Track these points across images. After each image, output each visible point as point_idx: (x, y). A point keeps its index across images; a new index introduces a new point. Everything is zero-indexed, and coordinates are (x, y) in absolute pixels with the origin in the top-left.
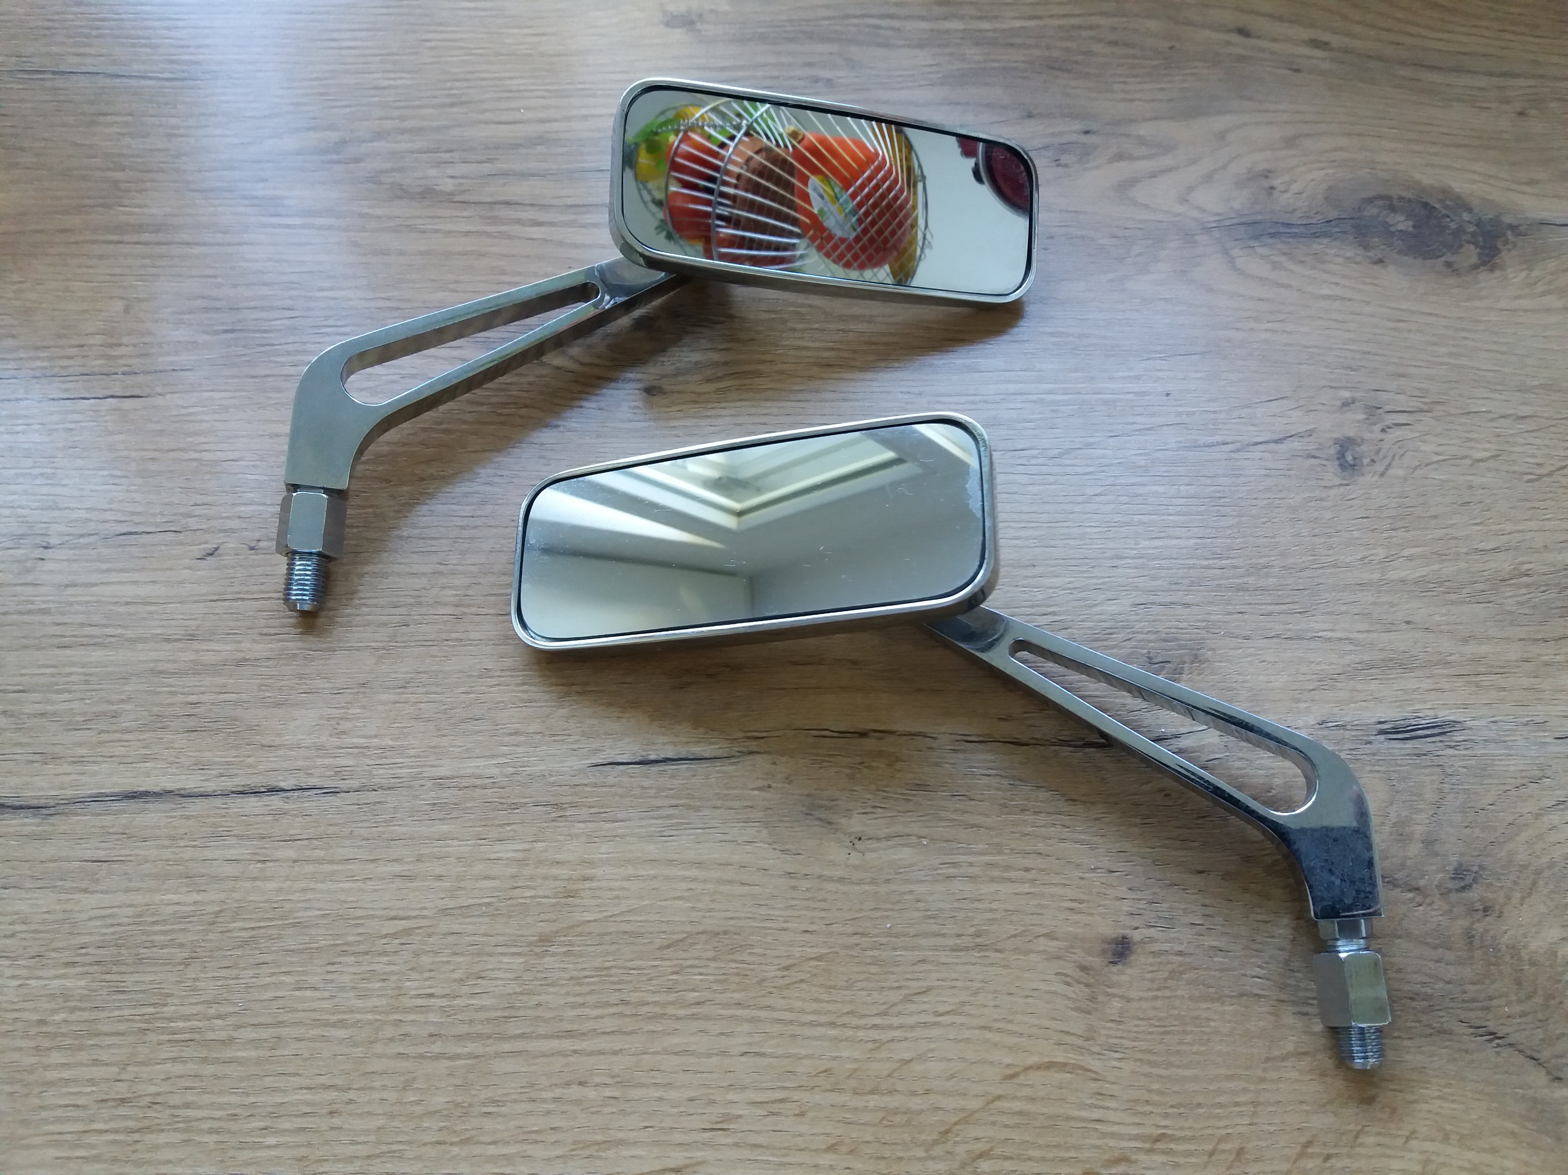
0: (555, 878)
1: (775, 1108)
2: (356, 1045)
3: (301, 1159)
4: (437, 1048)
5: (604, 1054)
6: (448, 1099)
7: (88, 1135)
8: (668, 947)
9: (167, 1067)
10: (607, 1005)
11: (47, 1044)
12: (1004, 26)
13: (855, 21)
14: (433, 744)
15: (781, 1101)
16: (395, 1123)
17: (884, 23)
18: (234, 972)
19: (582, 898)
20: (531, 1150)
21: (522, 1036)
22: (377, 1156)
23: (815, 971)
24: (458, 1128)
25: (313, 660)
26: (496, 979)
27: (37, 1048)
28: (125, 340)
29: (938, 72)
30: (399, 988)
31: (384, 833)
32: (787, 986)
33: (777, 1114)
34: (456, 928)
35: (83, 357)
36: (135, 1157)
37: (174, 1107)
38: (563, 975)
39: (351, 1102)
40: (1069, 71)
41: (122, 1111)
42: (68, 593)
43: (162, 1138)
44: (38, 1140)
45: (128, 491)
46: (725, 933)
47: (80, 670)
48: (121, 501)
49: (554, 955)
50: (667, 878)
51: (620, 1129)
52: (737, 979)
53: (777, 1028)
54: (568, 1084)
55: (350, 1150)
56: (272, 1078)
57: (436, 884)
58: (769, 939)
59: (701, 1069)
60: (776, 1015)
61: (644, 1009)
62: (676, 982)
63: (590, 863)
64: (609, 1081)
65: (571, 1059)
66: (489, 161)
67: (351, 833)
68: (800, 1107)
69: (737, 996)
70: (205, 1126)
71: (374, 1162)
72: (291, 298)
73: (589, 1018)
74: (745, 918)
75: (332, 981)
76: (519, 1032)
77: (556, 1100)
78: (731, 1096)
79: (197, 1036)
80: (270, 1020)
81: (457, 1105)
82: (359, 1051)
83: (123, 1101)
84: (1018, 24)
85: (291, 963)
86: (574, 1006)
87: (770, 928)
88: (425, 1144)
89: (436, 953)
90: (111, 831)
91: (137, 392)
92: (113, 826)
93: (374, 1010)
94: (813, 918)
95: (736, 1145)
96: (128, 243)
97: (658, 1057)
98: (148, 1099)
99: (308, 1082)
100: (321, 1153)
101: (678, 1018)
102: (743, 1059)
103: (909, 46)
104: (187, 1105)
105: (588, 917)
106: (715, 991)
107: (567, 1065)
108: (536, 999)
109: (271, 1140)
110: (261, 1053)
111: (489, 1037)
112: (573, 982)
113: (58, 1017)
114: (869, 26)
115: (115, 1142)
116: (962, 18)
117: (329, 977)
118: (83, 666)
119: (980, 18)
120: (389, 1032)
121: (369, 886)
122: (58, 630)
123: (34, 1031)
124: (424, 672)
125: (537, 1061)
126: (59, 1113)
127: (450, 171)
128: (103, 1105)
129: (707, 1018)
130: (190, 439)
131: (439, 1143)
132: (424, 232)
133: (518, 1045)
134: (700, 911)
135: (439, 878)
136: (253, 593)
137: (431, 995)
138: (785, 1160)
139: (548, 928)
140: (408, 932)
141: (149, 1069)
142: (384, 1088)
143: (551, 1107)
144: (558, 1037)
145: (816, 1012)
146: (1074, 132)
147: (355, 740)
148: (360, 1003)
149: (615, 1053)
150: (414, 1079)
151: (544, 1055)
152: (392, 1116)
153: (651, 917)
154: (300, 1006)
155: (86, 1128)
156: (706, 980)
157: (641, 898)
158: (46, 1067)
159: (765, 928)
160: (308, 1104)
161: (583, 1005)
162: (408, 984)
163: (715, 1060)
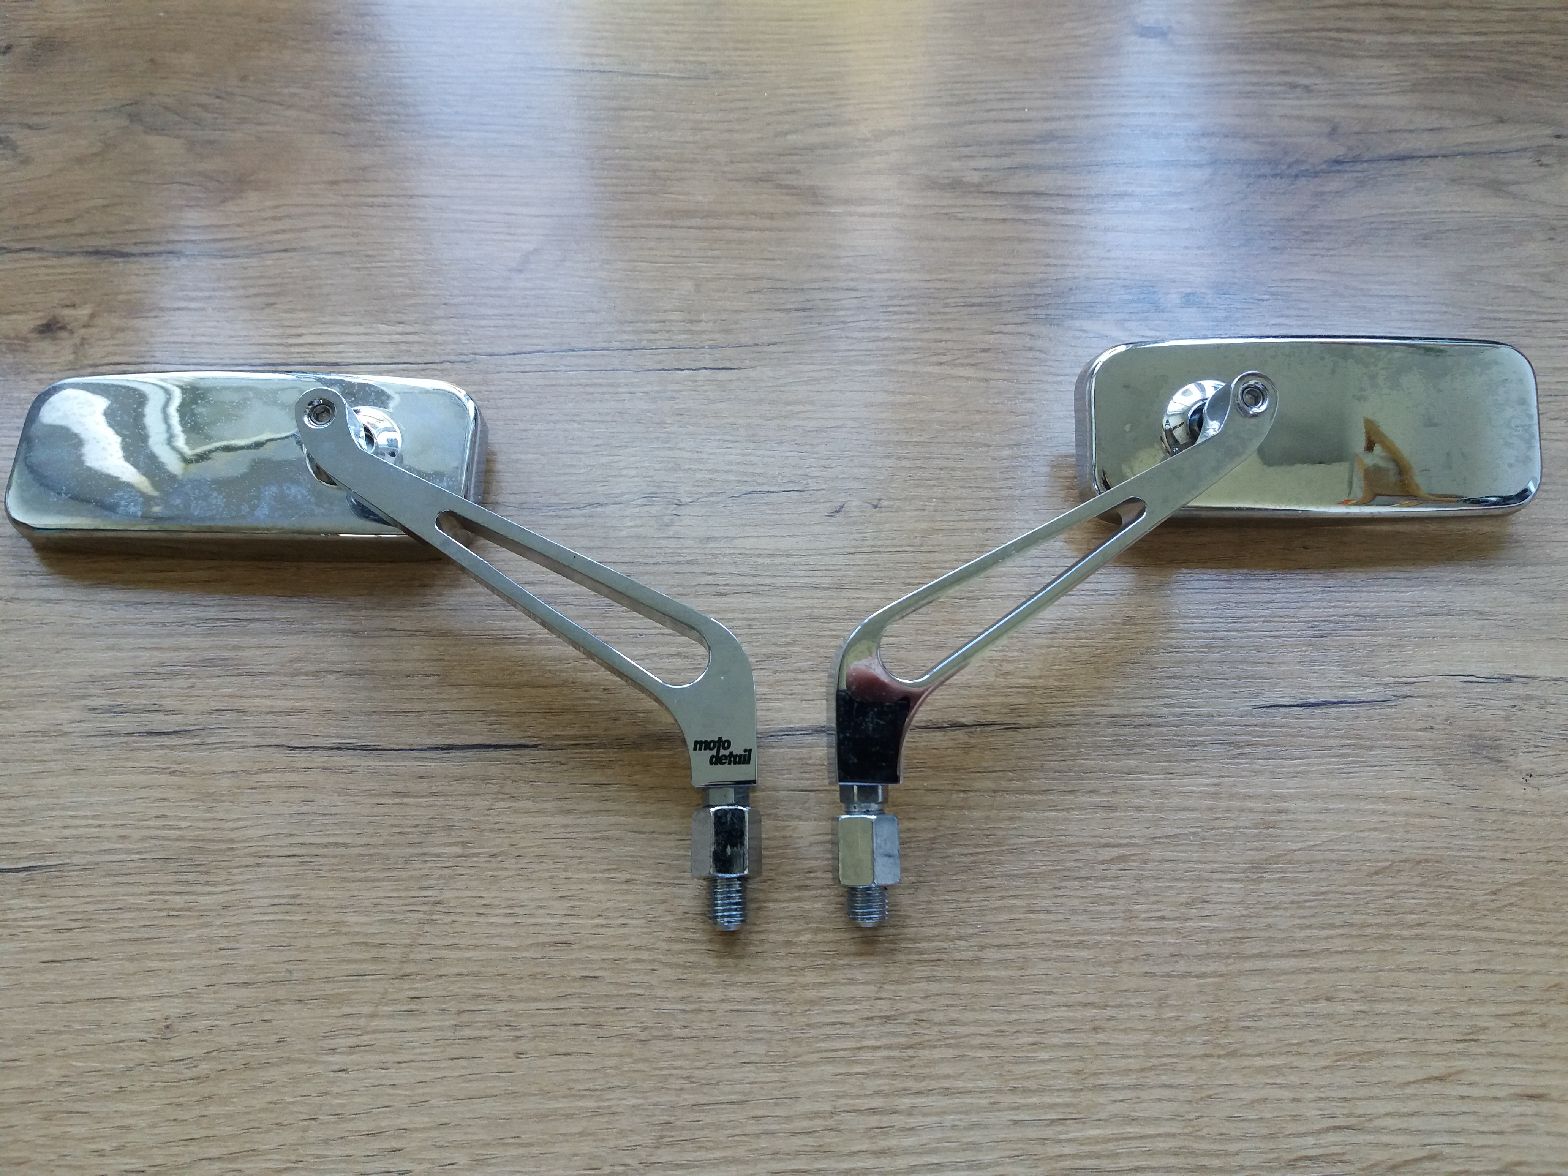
0: (1251, 811)
1: (1518, 1019)
2: (1102, 964)
3: (1077, 1073)
4: (1181, 967)
5: (1342, 971)
6: (1204, 1015)
7: (861, 1051)
8: (1376, 873)
9: (923, 985)
10: (1332, 926)
11: (800, 964)
12: (1456, 41)
13: (1315, 34)
14: (1097, 685)
15: (1521, 1013)
16: (1160, 1038)
17: (1343, 36)
18: (965, 896)
19: (1281, 829)
20: (1296, 1061)
21: (1260, 956)
22: (1150, 1069)
23: (1521, 896)
24: (1222, 1041)
25: (961, 607)
26: (1221, 903)
27: (790, 968)
28: (704, 317)
29: (1406, 81)
30: (1129, 911)
31: (1074, 766)
32: (1499, 909)
33: (1521, 1026)
34: (1169, 855)
35: (668, 332)
36: (914, 1071)
37: (940, 1024)
38: (1283, 898)
39: (1111, 1018)
40: (1526, 82)
41: (889, 1028)
42: (710, 546)
43: (937, 1054)
44: (815, 1057)
45: (744, 455)
46: (1427, 861)
47: (741, 616)
48: (739, 463)
49: (1269, 881)
50: (1357, 811)
51: (1376, 1041)
52: (1450, 903)
53: (1499, 947)
54: (1316, 1000)
55: (1122, 1063)
56: (1028, 997)
57: (1137, 815)
58: (1470, 866)
59: (1438, 985)
60: (1495, 935)
61: (1369, 931)
62: (1393, 906)
63: (1281, 798)
64: (1355, 996)
65: (1313, 976)
66: (1006, 155)
67: (1042, 766)
68: (1540, 1018)
69: (1455, 918)
70: (977, 1041)
71: (1147, 1074)
72: (852, 280)
73: (1319, 939)
74: (1442, 848)
75: (1062, 904)
76: (1255, 951)
77: (1308, 1014)
78: (1474, 1010)
79: (945, 956)
80: (1011, 941)
81: (1215, 1020)
82: (1107, 971)
83: (888, 1019)
84: (1467, 39)
85: (1017, 887)
86: (1302, 928)
87: (1468, 857)
88: (1194, 1057)
89: (1156, 879)
90: (810, 762)
91: (728, 365)
92: (811, 758)
93: (1111, 932)
94: (1506, 847)
95: (1490, 1054)
96: (682, 227)
97: (1395, 974)
98: (913, 1017)
99: (1064, 1000)
100: (1095, 1067)
101: (1403, 939)
102: (1476, 975)
103: (1372, 57)
104: (953, 1022)
105: (1294, 846)
106: (1432, 914)
107: (1309, 982)
108: (1263, 922)
109: (1043, 1055)
110: (1011, 973)
111: (1228, 957)
112: (1295, 906)
113: (805, 938)
114: (1330, 39)
115: (889, 1058)
116: (1414, 32)
117: (1059, 900)
118: (743, 611)
119: (1430, 33)
120: (1131, 952)
121: (1074, 815)
122: (710, 579)
123: (783, 952)
124: (1070, 619)
125: (1281, 978)
126: (827, 1030)
127: (972, 164)
128: (870, 1022)
129: (1431, 938)
130: (790, 408)
131: (1207, 1056)
132: (962, 219)
133: (1259, 964)
134: (1397, 841)
135: (1139, 809)
136: (887, 547)
137: (1163, 918)
138: (1541, 1067)
139: (1258, 856)
140: (1122, 858)
141: (906, 987)
142: (1140, 1005)
143: (1305, 1021)
144: (1295, 956)
145: (1533, 933)
146: (1547, 136)
147: (1021, 681)
148: (1095, 925)
149: (1353, 970)
150: (1167, 996)
151: (1285, 973)
152: (1155, 1032)
153: (1353, 846)
154: (1038, 928)
155: (859, 1045)
156: (1421, 904)
157: (1338, 829)
158: (804, 986)
159: (1463, 857)
160: (1071, 1020)
161: (1310, 926)
162: (1137, 907)
163: (1448, 976)
